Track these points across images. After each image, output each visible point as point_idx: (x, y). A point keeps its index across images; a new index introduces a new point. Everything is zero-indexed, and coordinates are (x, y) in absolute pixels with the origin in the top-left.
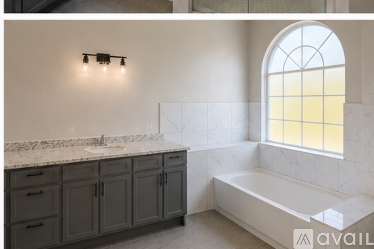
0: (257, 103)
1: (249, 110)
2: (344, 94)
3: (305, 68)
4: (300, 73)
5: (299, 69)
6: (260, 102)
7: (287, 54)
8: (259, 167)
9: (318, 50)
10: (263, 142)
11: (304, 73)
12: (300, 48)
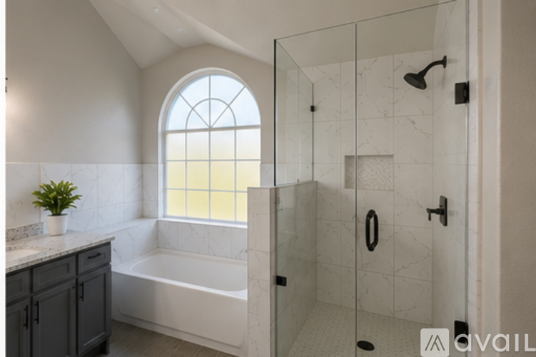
0: (153, 165)
1: (142, 176)
2: (259, 158)
3: (215, 126)
4: (208, 133)
5: (207, 127)
6: (157, 163)
7: (191, 106)
8: (158, 247)
9: (228, 106)
10: (160, 218)
11: (212, 133)
12: (208, 101)
